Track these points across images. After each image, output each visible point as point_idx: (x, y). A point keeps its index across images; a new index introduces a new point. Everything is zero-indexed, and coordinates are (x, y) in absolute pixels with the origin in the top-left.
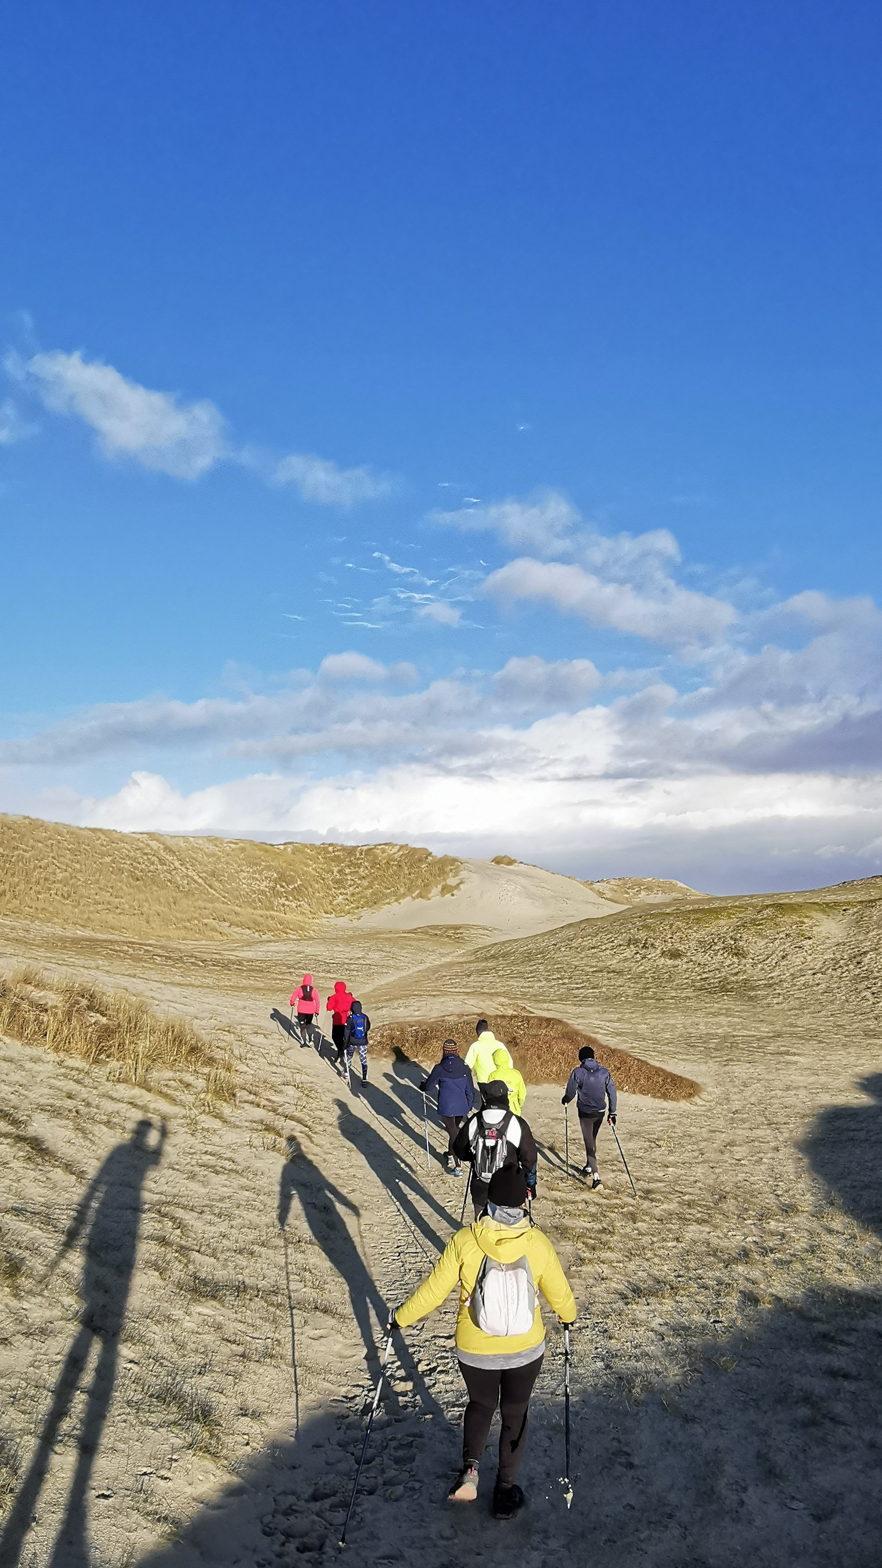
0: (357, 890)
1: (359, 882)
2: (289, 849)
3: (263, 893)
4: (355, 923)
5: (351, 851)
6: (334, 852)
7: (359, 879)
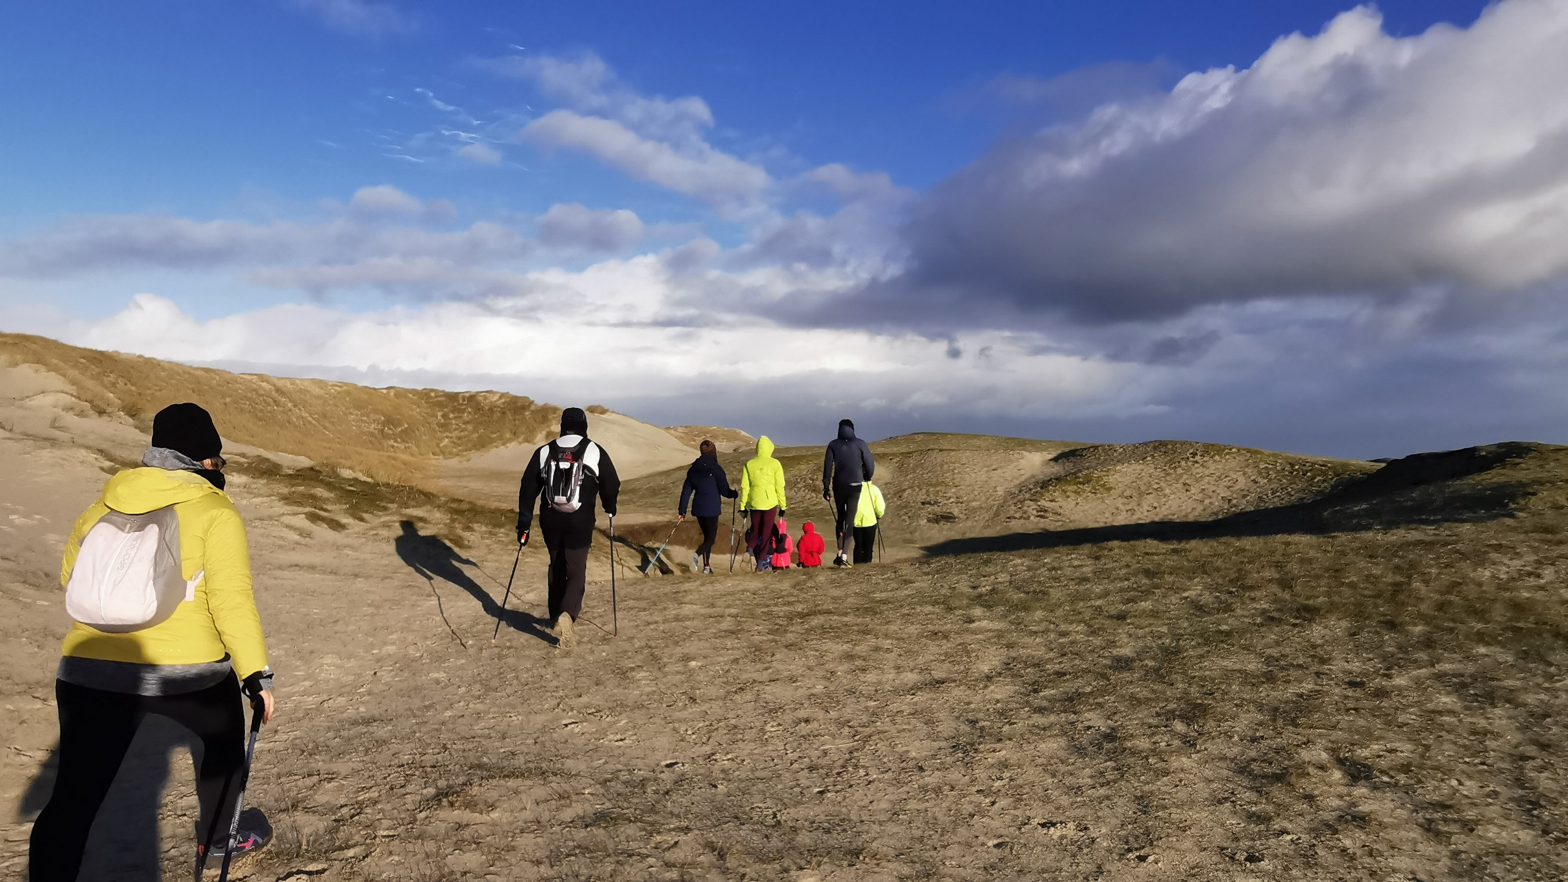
0: (462, 434)
1: (464, 426)
2: (392, 394)
3: (372, 434)
4: (465, 464)
5: (453, 397)
6: (436, 397)
7: (464, 424)
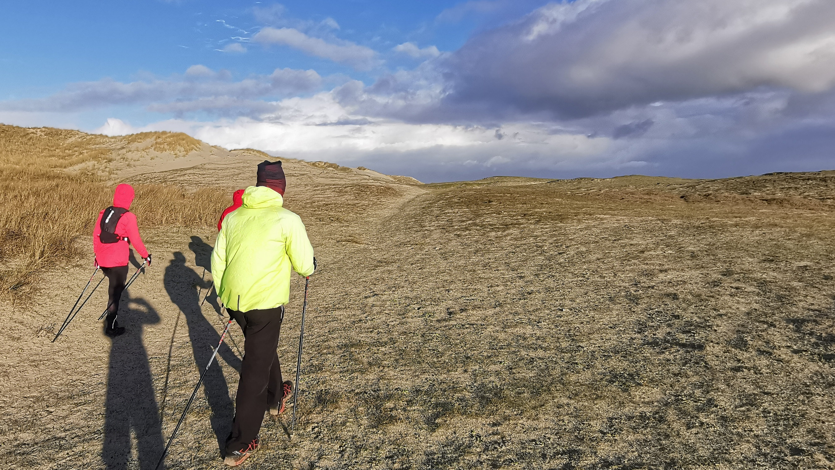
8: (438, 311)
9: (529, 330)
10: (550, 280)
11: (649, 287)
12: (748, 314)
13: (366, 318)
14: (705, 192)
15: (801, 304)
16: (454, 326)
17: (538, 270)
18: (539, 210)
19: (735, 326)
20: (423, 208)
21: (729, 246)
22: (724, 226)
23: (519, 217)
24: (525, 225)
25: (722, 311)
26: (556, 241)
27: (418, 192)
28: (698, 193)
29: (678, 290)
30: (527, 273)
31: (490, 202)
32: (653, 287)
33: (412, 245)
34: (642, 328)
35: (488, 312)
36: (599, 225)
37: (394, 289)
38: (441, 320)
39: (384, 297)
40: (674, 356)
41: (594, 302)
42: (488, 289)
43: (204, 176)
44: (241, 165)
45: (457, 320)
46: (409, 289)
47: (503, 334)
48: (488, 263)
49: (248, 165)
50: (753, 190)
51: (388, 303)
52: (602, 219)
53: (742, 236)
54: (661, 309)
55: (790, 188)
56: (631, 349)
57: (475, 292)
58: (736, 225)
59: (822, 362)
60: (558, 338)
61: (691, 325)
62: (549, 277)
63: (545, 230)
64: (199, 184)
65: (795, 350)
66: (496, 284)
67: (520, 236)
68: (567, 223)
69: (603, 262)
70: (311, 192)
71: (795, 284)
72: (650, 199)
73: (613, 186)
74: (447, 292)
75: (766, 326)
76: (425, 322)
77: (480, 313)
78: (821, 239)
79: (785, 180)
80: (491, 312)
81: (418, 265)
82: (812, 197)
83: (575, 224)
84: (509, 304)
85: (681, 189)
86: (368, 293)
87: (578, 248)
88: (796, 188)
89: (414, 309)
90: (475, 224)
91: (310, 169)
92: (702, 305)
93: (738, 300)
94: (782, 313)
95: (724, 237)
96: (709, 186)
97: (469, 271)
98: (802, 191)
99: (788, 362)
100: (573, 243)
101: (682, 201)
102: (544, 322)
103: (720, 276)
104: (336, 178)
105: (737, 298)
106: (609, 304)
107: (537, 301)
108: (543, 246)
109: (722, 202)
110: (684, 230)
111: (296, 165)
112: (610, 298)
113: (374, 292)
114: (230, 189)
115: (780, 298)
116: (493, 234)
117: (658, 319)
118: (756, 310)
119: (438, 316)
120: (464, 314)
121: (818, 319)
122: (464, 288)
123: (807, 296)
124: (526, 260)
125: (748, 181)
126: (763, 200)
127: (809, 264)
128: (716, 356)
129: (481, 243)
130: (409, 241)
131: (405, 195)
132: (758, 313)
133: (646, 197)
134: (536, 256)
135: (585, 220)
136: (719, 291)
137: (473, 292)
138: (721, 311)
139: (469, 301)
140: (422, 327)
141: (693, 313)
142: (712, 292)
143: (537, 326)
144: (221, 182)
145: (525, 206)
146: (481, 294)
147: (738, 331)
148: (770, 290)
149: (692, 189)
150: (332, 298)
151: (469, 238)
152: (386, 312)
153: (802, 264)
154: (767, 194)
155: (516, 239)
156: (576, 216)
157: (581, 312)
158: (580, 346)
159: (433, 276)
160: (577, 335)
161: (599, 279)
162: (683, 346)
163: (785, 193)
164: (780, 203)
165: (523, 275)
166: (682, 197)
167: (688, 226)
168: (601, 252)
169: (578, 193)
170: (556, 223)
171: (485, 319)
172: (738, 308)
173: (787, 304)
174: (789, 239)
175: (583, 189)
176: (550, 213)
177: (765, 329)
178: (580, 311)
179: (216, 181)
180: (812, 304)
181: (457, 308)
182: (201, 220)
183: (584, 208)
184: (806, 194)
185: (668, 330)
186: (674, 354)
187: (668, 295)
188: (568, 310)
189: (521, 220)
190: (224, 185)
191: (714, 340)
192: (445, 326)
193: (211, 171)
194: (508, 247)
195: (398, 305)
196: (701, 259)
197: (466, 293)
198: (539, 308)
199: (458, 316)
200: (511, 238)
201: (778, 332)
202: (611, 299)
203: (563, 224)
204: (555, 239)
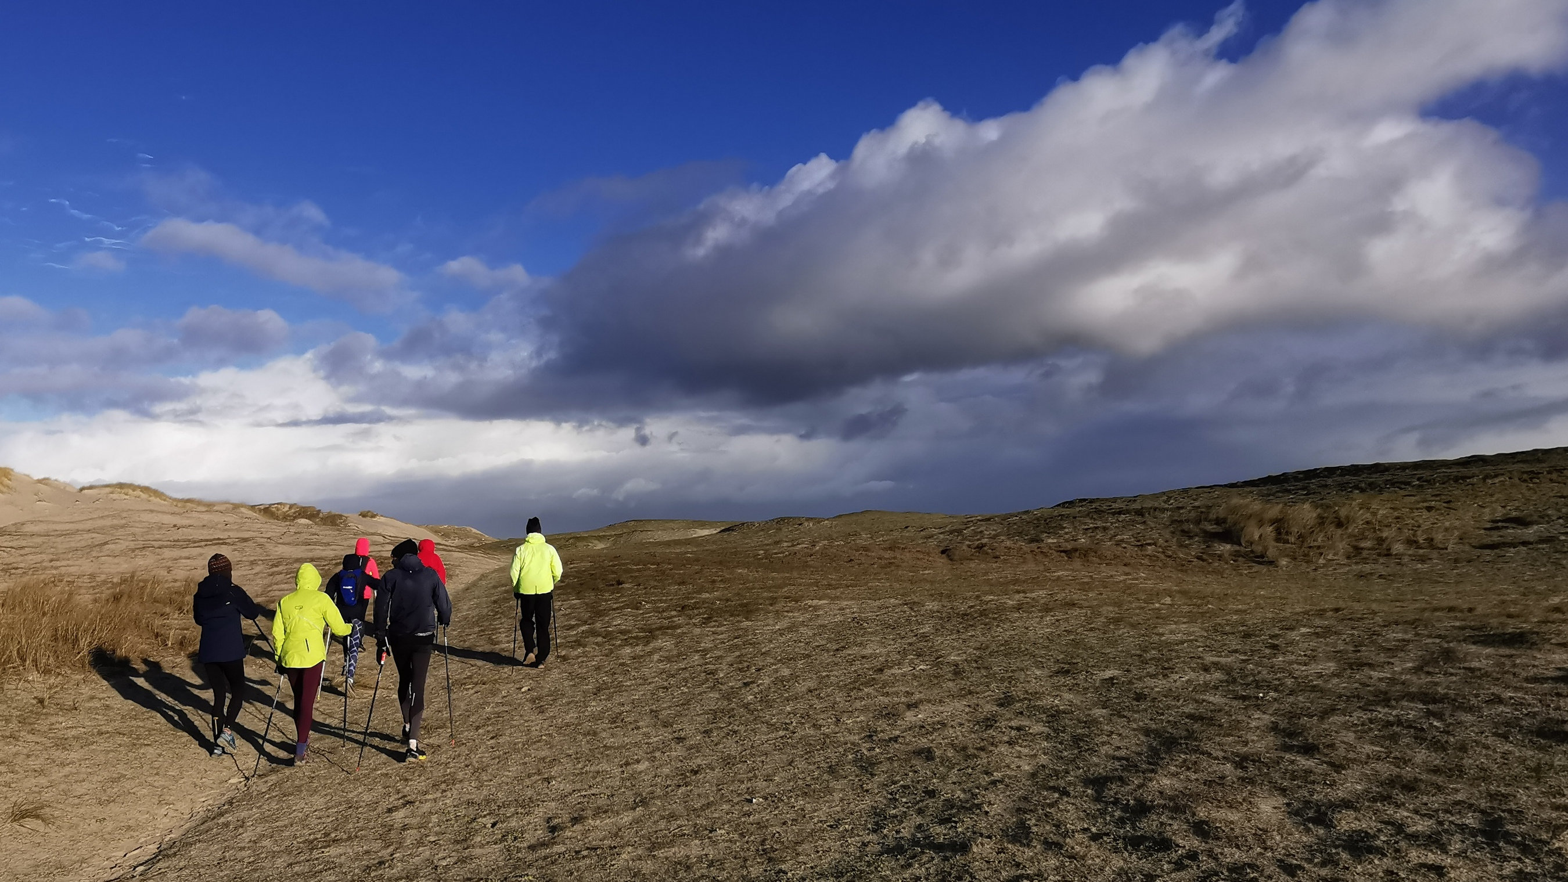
8: (530, 826)
9: (695, 848)
10: (730, 742)
11: (891, 739)
12: (1033, 775)
13: (392, 855)
14: (978, 540)
15: (1104, 749)
16: (562, 856)
17: (709, 723)
18: (708, 595)
19: (1014, 801)
20: (495, 602)
21: (1008, 650)
22: (1001, 609)
23: (674, 613)
24: (684, 630)
25: (997, 775)
26: (740, 659)
27: (483, 567)
28: (967, 543)
29: (935, 741)
30: (689, 728)
31: (619, 583)
32: (895, 739)
33: (476, 684)
34: (879, 819)
35: (622, 818)
36: (810, 620)
37: (443, 786)
38: (538, 845)
39: (426, 807)
40: (927, 869)
41: (804, 779)
42: (620, 770)
43: (22, 552)
44: (108, 522)
45: (567, 841)
46: (473, 784)
47: (649, 862)
48: (620, 714)
49: (123, 522)
50: (1046, 535)
51: (434, 819)
52: (816, 608)
53: (1027, 628)
54: (908, 782)
55: (1096, 528)
56: (861, 866)
57: (597, 780)
58: (1018, 608)
59: (1127, 851)
60: (745, 860)
61: (952, 807)
62: (728, 734)
63: (719, 637)
64: (13, 571)
65: (1093, 834)
66: (636, 757)
67: (675, 652)
68: (757, 620)
69: (819, 697)
70: (265, 578)
71: (1098, 712)
72: (895, 558)
73: (835, 536)
74: (546, 784)
75: (1056, 795)
76: (507, 853)
77: (606, 823)
78: (1133, 626)
79: (1088, 515)
80: (627, 818)
81: (490, 728)
82: (1126, 543)
83: (771, 622)
84: (659, 797)
85: (942, 536)
86: (393, 800)
87: (776, 671)
88: (1105, 529)
89: (485, 826)
90: (594, 633)
91: (260, 526)
92: (968, 767)
93: (1020, 752)
94: (1079, 768)
95: (1002, 632)
96: (981, 529)
97: (585, 735)
98: (1112, 532)
99: (1083, 858)
100: (770, 660)
101: (942, 560)
102: (720, 829)
103: (995, 708)
104: (315, 544)
105: (1019, 748)
106: (828, 781)
107: (707, 788)
108: (716, 670)
109: (1002, 558)
110: (943, 619)
111: (230, 518)
112: (830, 767)
113: (405, 796)
114: (86, 579)
115: (1077, 740)
116: (628, 650)
117: (904, 800)
118: (1043, 766)
119: (530, 838)
120: (578, 827)
121: (1125, 774)
122: (577, 771)
123: (1112, 733)
124: (687, 702)
125: (1038, 519)
126: (1062, 552)
127: (1116, 673)
128: (986, 861)
129: (606, 672)
130: (470, 677)
131: (457, 575)
132: (1047, 772)
133: (888, 554)
134: (705, 692)
135: (787, 612)
136: (993, 737)
137: (594, 778)
138: (995, 774)
139: (586, 799)
140: (502, 864)
141: (954, 783)
142: (983, 740)
143: (709, 838)
144: (64, 563)
145: (683, 588)
146: (608, 782)
147: (1019, 810)
148: (1063, 727)
149: (958, 536)
150: (320, 818)
151: (583, 662)
152: (432, 839)
153: (1108, 674)
154: (1067, 541)
155: (668, 659)
156: (771, 605)
157: (783, 800)
158: (781, 871)
159: (518, 751)
160: (777, 850)
161: (812, 732)
162: (939, 848)
163: (1090, 537)
164: (1085, 556)
165: (682, 734)
166: (943, 552)
167: (949, 613)
168: (814, 676)
169: (776, 553)
170: (738, 621)
171: (616, 835)
172: (1019, 767)
173: (1086, 751)
174: (1091, 629)
175: (785, 544)
176: (727, 600)
177: (1056, 802)
178: (780, 800)
179: (51, 561)
180: (1119, 748)
181: (566, 817)
182: (25, 660)
183: (786, 585)
184: (1119, 537)
185: (919, 820)
186: (927, 866)
187: (918, 753)
188: (761, 800)
189: (677, 619)
190: (72, 569)
191: (984, 831)
192: (545, 858)
193: (39, 540)
194: (654, 677)
195: (452, 822)
196: (968, 678)
197: (581, 782)
198: (712, 802)
199: (568, 833)
200: (661, 656)
201: (1073, 804)
202: (832, 770)
203: (750, 623)
204: (737, 653)
